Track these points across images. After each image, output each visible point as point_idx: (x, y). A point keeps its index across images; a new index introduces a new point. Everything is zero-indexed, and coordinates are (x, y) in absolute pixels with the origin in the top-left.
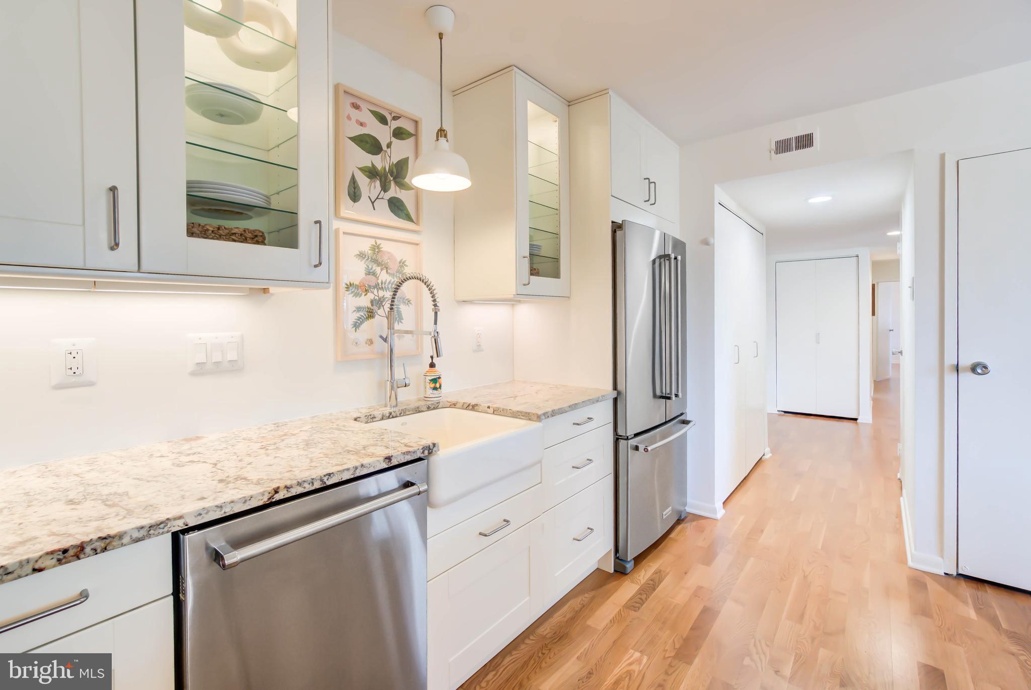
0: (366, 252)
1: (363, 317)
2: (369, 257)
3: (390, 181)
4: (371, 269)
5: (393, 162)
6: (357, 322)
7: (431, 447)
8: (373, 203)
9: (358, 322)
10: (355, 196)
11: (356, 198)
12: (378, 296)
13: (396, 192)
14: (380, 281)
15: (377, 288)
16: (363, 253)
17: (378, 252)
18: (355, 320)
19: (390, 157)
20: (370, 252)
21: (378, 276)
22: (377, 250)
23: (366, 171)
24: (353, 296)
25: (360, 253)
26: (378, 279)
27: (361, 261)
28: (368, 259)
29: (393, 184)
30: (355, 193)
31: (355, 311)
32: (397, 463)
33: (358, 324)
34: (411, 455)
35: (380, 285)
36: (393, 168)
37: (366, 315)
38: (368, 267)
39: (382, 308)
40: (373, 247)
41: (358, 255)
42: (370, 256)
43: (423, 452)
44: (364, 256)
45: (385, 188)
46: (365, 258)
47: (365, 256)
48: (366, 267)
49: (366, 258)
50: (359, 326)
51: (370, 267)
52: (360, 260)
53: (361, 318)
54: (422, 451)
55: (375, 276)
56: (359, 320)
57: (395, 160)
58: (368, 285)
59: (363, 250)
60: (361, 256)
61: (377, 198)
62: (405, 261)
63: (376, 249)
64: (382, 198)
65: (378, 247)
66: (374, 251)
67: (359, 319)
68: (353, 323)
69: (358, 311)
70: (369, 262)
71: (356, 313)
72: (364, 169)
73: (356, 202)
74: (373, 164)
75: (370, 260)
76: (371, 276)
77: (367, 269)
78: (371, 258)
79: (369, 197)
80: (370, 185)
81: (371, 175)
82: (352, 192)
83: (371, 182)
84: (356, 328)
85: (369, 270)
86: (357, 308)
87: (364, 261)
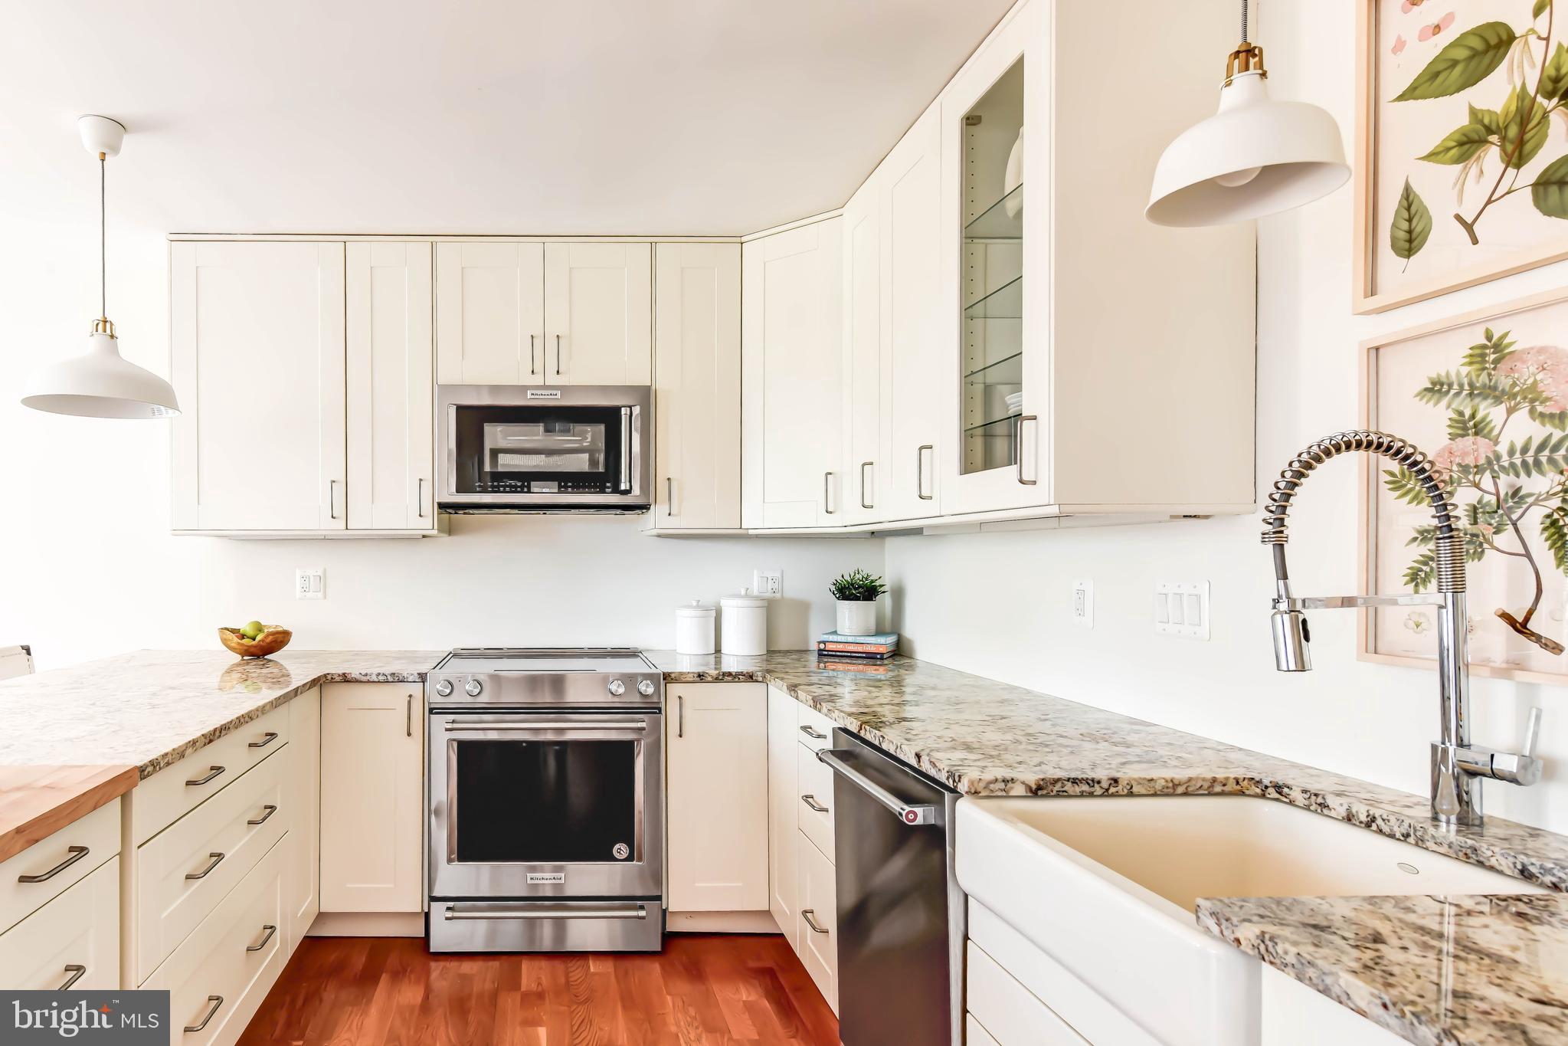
0: (1453, 374)
2: (1461, 386)
3: (1545, 115)
4: (1473, 416)
5: (1560, 45)
6: (1422, 570)
7: (956, 779)
8: (1469, 228)
9: (1424, 568)
10: (1410, 241)
11: (1415, 244)
14: (1502, 449)
16: (1444, 380)
17: (1497, 362)
18: (1416, 565)
19: (1547, 40)
20: (1465, 370)
21: (1495, 433)
22: (1493, 357)
23: (1449, 149)
24: (1410, 502)
25: (1433, 384)
26: (1496, 444)
27: (1436, 404)
28: (1458, 394)
29: (1553, 119)
30: (1410, 232)
31: (1415, 539)
33: (1423, 575)
34: (937, 772)
36: (1556, 70)
38: (1461, 414)
39: (1510, 525)
40: (1478, 352)
41: (1427, 390)
42: (1466, 381)
43: (948, 778)
44: (1445, 388)
45: (1519, 156)
46: (1448, 392)
47: (1450, 386)
48: (1453, 416)
49: (1452, 392)
50: (1426, 581)
51: (1468, 413)
52: (1432, 403)
54: (946, 775)
55: (1486, 437)
56: (1426, 564)
58: (1459, 465)
59: (1443, 374)
60: (1437, 389)
61: (1489, 202)
63: (1490, 352)
64: (1509, 192)
65: (1498, 347)
66: (1483, 362)
67: (1426, 560)
68: (1410, 571)
69: (1425, 540)
70: (1464, 399)
71: (1418, 546)
72: (1441, 149)
73: (1414, 254)
74: (1473, 112)
75: (1465, 393)
76: (1470, 437)
77: (1457, 421)
78: (1471, 385)
79: (1458, 218)
80: (1463, 176)
81: (1466, 147)
82: (1402, 235)
83: (1465, 171)
84: (1417, 585)
85: (1464, 423)
86: (1421, 533)
87: (1445, 401)
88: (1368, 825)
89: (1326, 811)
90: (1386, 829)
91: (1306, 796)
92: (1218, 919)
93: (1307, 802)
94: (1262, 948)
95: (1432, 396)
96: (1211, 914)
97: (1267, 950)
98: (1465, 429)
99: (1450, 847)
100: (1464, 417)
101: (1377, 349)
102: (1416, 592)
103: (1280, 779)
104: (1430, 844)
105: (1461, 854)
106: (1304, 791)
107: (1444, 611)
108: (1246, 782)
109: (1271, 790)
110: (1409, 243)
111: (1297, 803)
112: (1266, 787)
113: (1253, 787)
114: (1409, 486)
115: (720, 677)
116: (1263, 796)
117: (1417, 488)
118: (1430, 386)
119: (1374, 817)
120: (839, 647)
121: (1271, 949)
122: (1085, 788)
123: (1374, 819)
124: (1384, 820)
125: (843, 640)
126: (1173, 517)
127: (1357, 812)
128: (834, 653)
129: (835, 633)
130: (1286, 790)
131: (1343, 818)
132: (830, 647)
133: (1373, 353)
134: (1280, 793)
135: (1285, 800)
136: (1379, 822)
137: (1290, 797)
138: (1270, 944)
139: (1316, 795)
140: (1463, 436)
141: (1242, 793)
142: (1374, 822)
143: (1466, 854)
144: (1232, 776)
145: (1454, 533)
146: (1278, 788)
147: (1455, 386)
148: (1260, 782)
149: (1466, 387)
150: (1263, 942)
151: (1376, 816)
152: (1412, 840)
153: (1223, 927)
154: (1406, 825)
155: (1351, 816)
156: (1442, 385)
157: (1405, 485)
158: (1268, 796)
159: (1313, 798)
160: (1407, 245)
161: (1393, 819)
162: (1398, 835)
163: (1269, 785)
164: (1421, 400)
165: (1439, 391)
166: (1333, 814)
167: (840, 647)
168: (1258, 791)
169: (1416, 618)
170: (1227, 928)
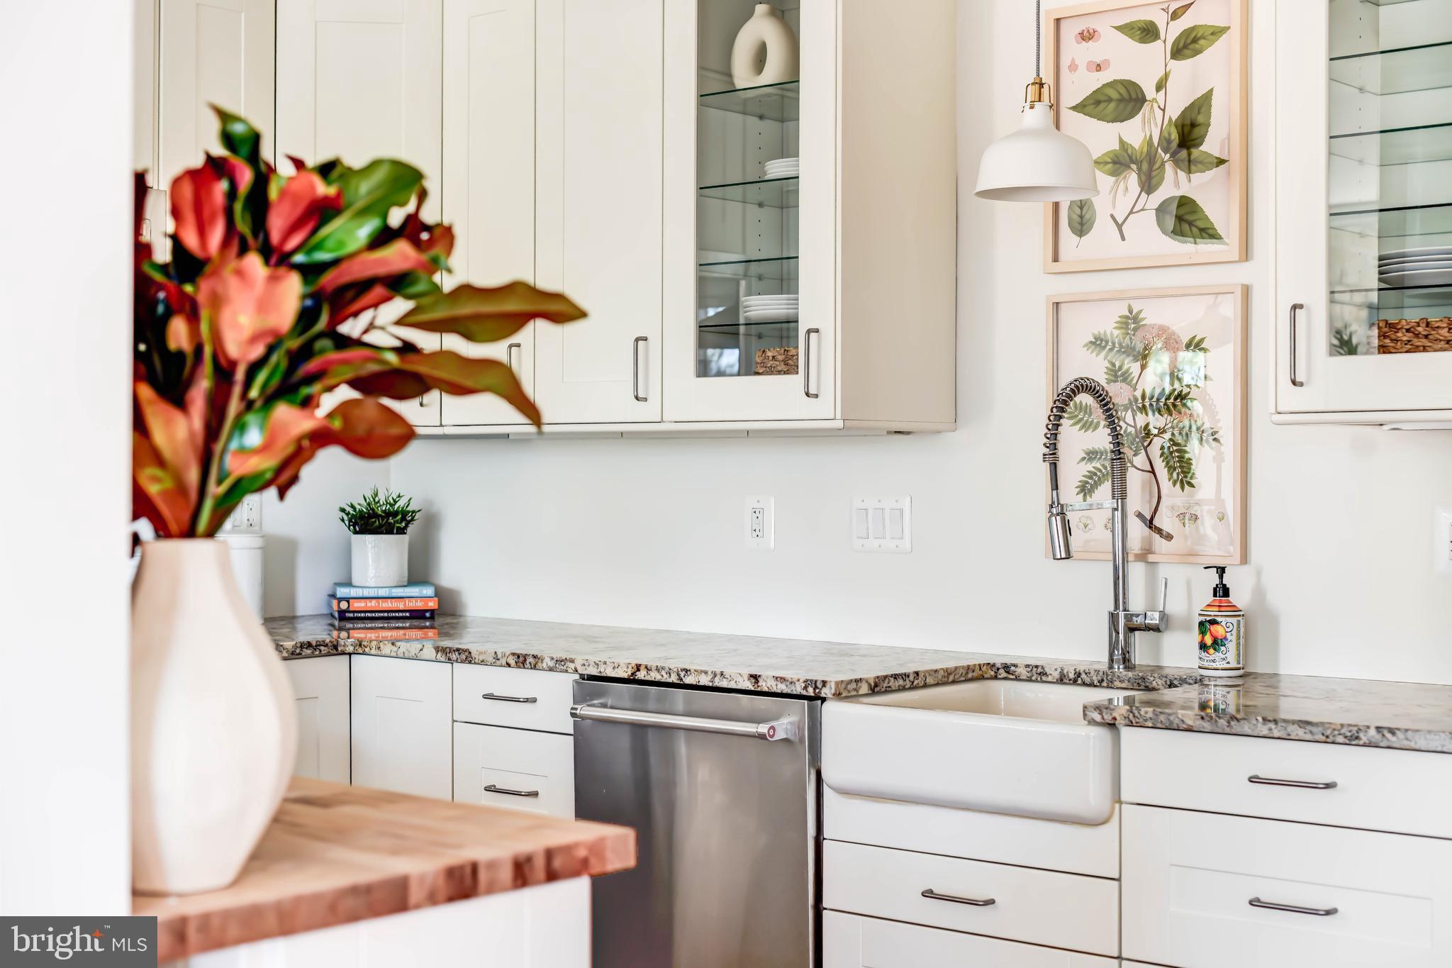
0: (1108, 333)
1: (1100, 471)
2: (1114, 344)
3: (1163, 164)
4: (1120, 368)
5: (1170, 119)
6: (1087, 483)
7: (819, 685)
8: (1120, 227)
9: (1090, 481)
10: (1082, 224)
11: (1084, 228)
12: (1135, 427)
13: (1177, 184)
14: (1138, 394)
15: (1133, 411)
16: (1102, 336)
17: (1135, 330)
18: (1084, 479)
19: (1164, 110)
20: (1116, 332)
21: (1134, 382)
22: (1133, 326)
23: (1107, 163)
24: (1080, 429)
25: (1095, 338)
26: (1135, 389)
28: (1111, 350)
29: (1169, 168)
30: (1081, 217)
31: (1084, 459)
32: (765, 689)
33: (1089, 486)
34: (787, 686)
35: (1140, 401)
36: (1170, 134)
37: (1106, 468)
38: (1113, 365)
39: (1143, 451)
40: (1124, 320)
41: (1091, 342)
42: (1116, 340)
43: (805, 688)
44: (1103, 343)
45: (1148, 185)
46: (1105, 347)
47: (1107, 342)
48: (1109, 366)
49: (1108, 347)
50: (1091, 491)
51: (1117, 365)
52: (1095, 353)
53: (1095, 474)
54: (803, 685)
55: (1129, 384)
56: (1091, 478)
57: (1174, 112)
59: (1102, 332)
60: (1098, 343)
61: (1131, 212)
62: (1202, 340)
63: (1131, 322)
64: (1143, 210)
65: (1136, 319)
66: (1127, 328)
67: (1091, 475)
68: (1080, 484)
69: (1090, 460)
70: (1115, 354)
71: (1086, 464)
72: (1102, 161)
73: (1085, 235)
74: (1122, 142)
75: (1116, 349)
76: (1119, 383)
77: (1111, 370)
78: (1120, 344)
79: (1112, 216)
80: (1115, 188)
81: (1118, 166)
82: (1076, 217)
83: (1117, 183)
84: (1085, 495)
85: (1116, 372)
86: (1088, 454)
87: (1104, 353)
88: (1075, 682)
89: (1044, 678)
90: (1088, 680)
91: (1029, 670)
92: (1100, 710)
93: (1029, 675)
94: (1131, 716)
95: (1095, 348)
96: (1095, 709)
97: (1134, 716)
98: (1116, 376)
99: (1129, 681)
100: (1115, 367)
101: (1057, 303)
102: (1085, 500)
103: (1009, 661)
104: (1117, 684)
105: (1135, 684)
106: (1027, 666)
107: (1116, 512)
108: (985, 667)
109: (1002, 671)
110: (1082, 226)
111: (1021, 677)
112: (998, 669)
113: (990, 671)
114: (1080, 416)
115: (298, 651)
116: (996, 678)
117: (1085, 419)
118: (1094, 340)
119: (1080, 673)
120: (369, 604)
121: (1137, 714)
122: (901, 682)
123: (1079, 675)
124: (1086, 674)
125: (372, 595)
126: (889, 433)
127: (1067, 672)
128: (363, 615)
129: (349, 584)
130: (1013, 668)
131: (1057, 680)
132: (357, 605)
133: (1055, 305)
134: (1008, 672)
135: (1012, 677)
136: (1083, 676)
137: (1016, 673)
138: (1136, 712)
139: (1037, 667)
140: (1115, 382)
141: (982, 678)
142: (1079, 677)
143: (1138, 684)
144: (977, 663)
145: (1122, 456)
146: (1006, 667)
147: (1110, 344)
148: (994, 665)
149: (1117, 346)
150: (1131, 712)
151: (1081, 671)
152: (1105, 684)
153: (1104, 714)
154: (1101, 673)
155: (1063, 677)
156: (1102, 341)
157: (1077, 416)
158: (999, 676)
159: (1035, 669)
160: (1079, 227)
161: (1092, 673)
162: (1096, 682)
163: (1000, 667)
164: (1087, 350)
165: (1100, 345)
166: (1050, 679)
167: (372, 605)
168: (992, 673)
169: (1084, 521)
170: (1106, 713)
